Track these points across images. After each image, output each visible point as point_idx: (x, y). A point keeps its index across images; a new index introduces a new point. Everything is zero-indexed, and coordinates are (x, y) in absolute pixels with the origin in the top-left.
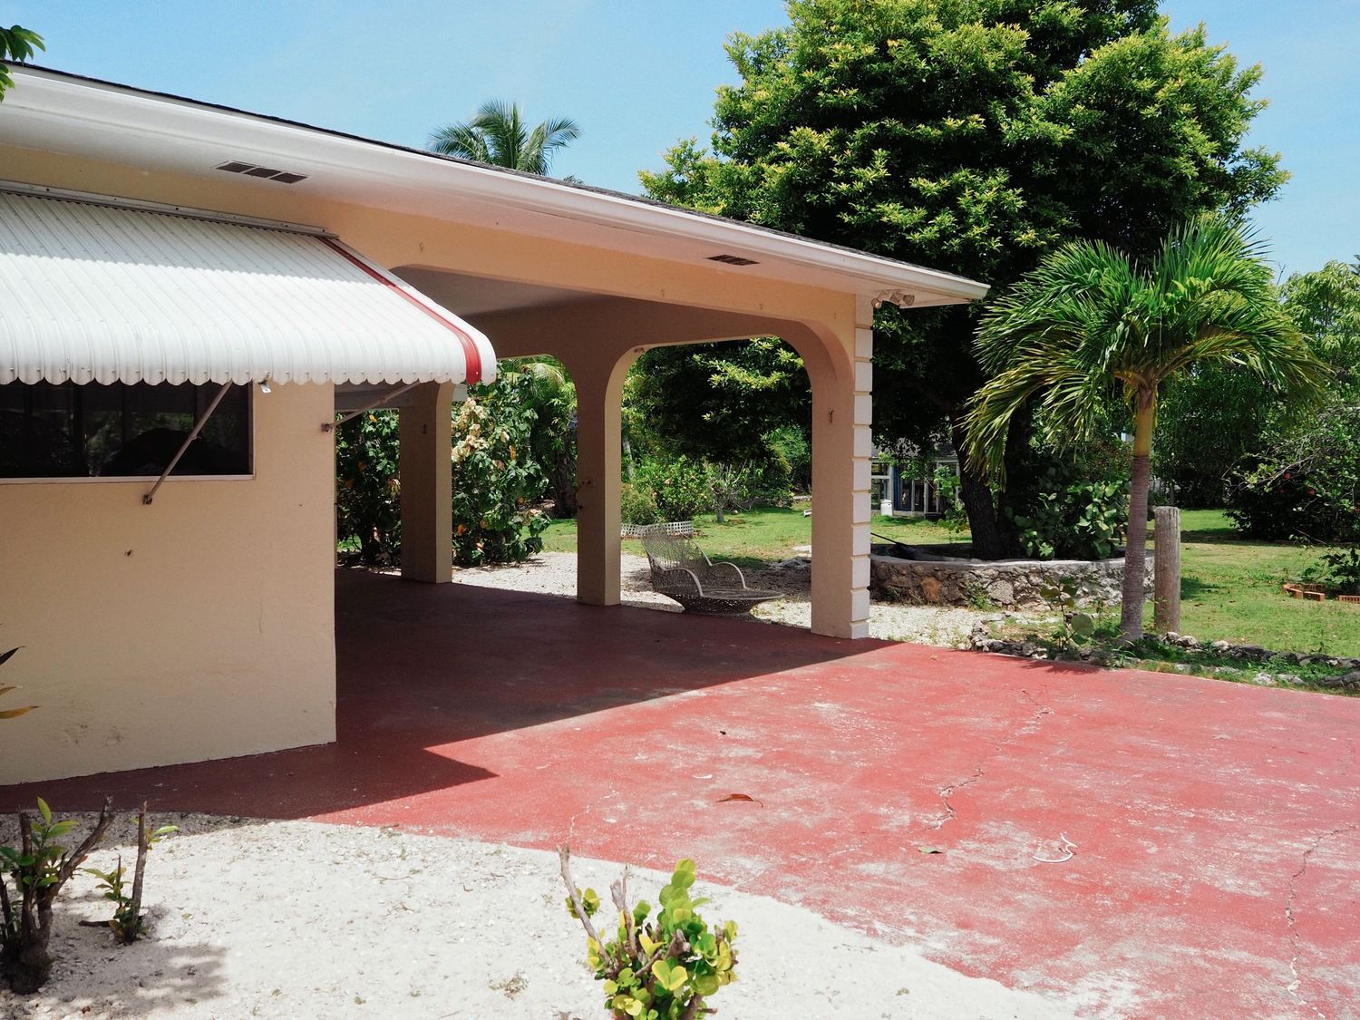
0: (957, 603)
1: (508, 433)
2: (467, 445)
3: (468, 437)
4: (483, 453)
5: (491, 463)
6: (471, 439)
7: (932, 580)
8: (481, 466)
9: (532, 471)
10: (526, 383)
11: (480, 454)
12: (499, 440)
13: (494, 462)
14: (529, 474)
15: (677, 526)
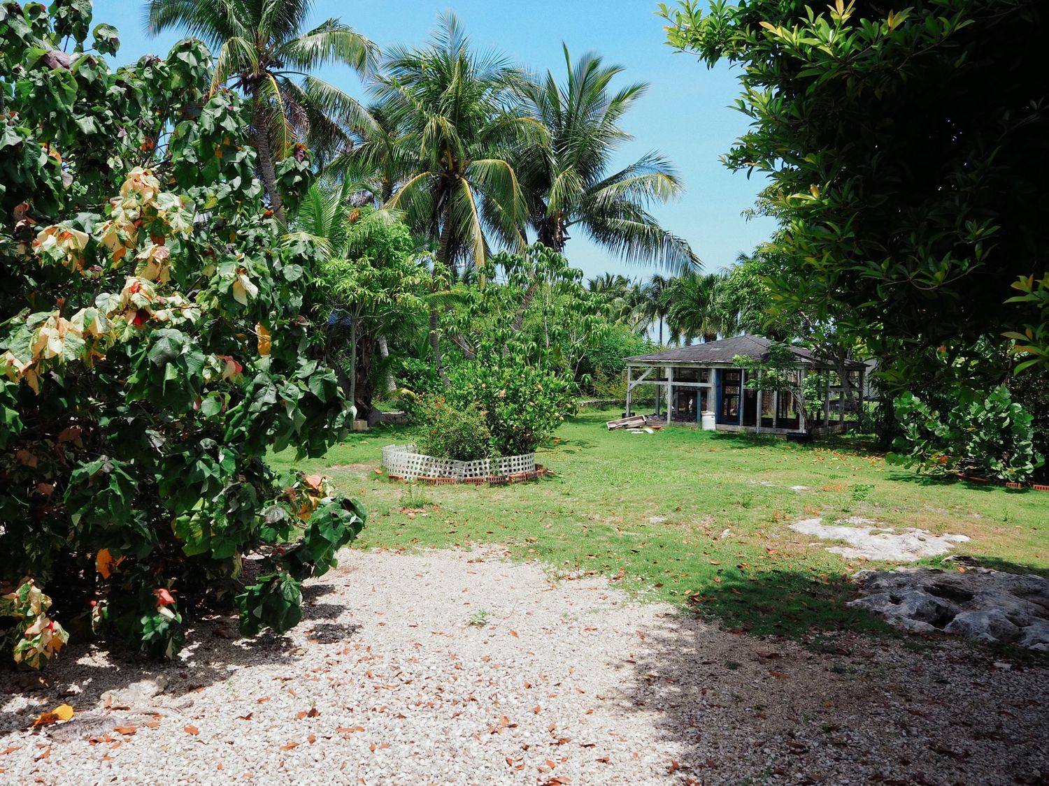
1: (254, 281)
2: (128, 306)
3: (130, 281)
4: (179, 336)
5: (206, 364)
6: (140, 289)
8: (170, 374)
9: (316, 388)
10: (298, 178)
11: (169, 338)
12: (228, 298)
13: (212, 359)
14: (309, 396)
15: (516, 462)
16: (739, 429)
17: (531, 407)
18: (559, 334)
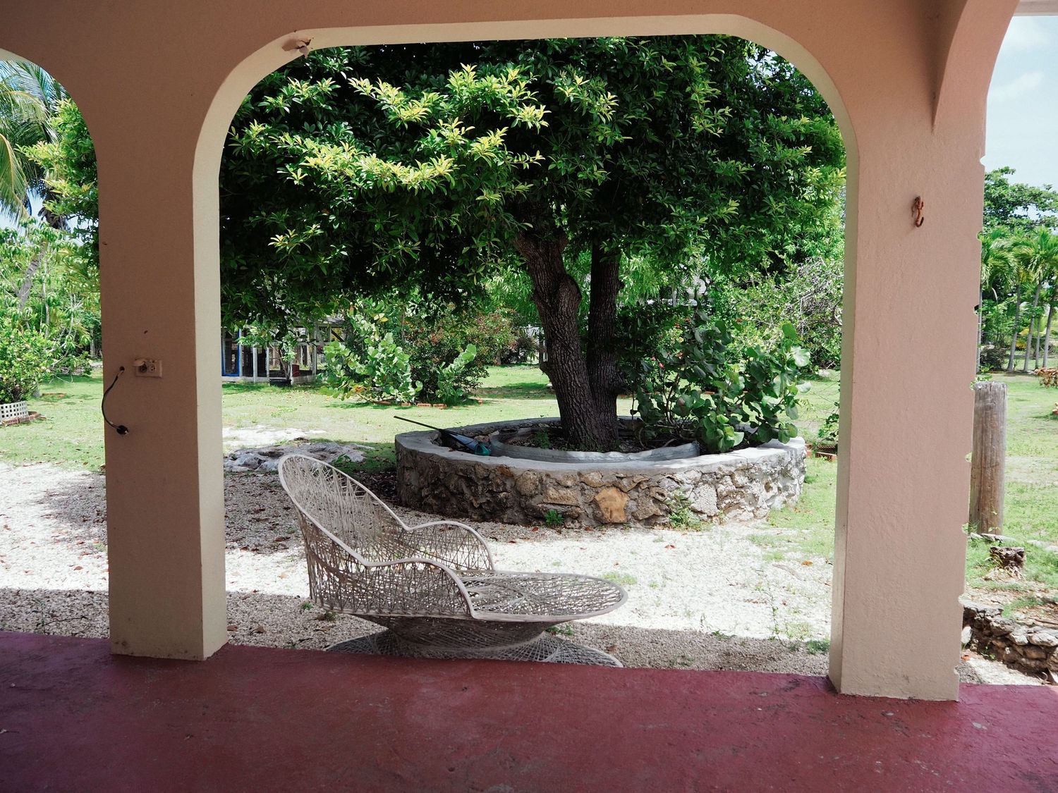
0: (650, 522)
7: (612, 492)
15: (8, 409)
16: (240, 379)
17: (18, 362)
18: (54, 300)
